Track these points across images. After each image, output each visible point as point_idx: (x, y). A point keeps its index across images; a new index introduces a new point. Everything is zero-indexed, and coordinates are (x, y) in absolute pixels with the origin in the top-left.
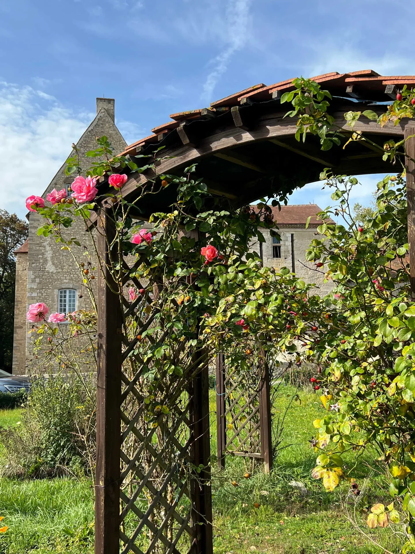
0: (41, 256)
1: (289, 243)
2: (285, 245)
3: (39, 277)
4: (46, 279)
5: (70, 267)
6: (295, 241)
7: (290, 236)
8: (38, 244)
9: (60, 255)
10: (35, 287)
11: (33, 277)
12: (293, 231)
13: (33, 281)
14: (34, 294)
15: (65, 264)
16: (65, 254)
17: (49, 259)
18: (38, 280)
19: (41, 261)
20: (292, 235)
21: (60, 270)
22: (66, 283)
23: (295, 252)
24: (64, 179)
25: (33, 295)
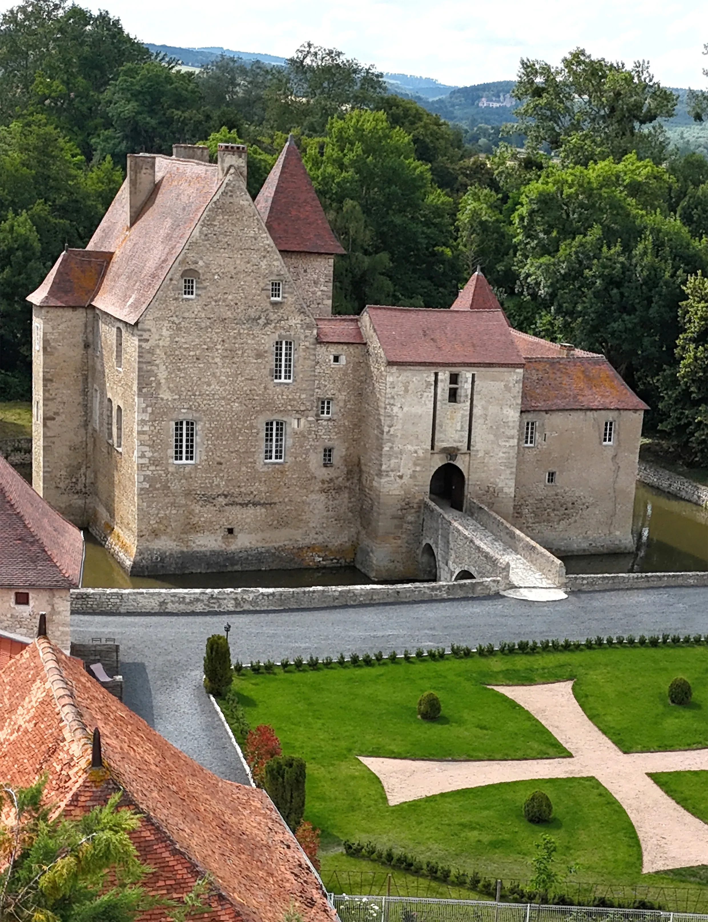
0: (153, 379)
1: (468, 386)
2: (464, 387)
3: (151, 406)
4: (160, 408)
5: (189, 393)
6: (476, 383)
7: (471, 376)
8: (149, 363)
9: (176, 376)
10: (147, 419)
11: (144, 405)
12: (475, 370)
13: (144, 411)
14: (146, 428)
15: (183, 389)
16: (182, 375)
17: (163, 381)
18: (149, 410)
19: (154, 385)
20: (473, 375)
21: (177, 397)
22: (184, 413)
23: (475, 397)
24: (181, 273)
25: (144, 429)
